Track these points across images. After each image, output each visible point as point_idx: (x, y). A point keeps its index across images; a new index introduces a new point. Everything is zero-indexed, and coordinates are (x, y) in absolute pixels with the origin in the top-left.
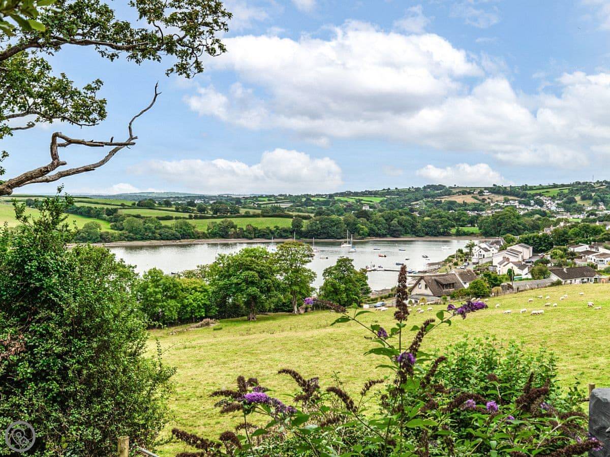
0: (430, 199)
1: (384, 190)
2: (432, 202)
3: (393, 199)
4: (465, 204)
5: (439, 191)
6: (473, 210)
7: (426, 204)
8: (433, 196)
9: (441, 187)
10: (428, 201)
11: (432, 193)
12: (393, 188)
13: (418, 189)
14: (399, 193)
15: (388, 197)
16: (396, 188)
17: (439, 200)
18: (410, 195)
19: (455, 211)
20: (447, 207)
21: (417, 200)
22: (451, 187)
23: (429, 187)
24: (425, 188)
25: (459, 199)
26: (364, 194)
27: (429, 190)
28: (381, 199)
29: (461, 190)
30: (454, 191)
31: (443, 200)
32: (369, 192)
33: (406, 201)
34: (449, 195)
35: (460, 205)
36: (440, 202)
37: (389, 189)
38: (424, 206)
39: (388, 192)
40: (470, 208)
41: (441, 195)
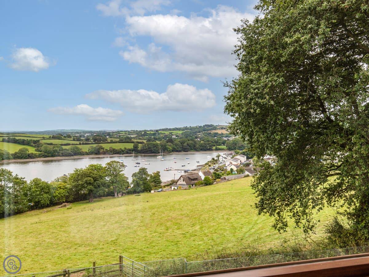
0: (206, 132)
1: (184, 127)
2: (207, 133)
3: (188, 132)
4: (222, 134)
5: (210, 128)
6: (226, 137)
7: (204, 134)
8: (208, 130)
9: (211, 126)
10: (205, 133)
11: (207, 129)
12: (188, 126)
13: (200, 127)
14: (191, 128)
15: (186, 131)
16: (190, 126)
17: (210, 132)
18: (196, 130)
19: (217, 137)
20: (213, 136)
21: (199, 132)
22: (216, 126)
23: (206, 125)
24: (204, 126)
25: (220, 132)
26: (174, 129)
27: (206, 127)
28: (182, 132)
29: (221, 127)
30: (218, 127)
31: (212, 132)
32: (177, 128)
33: (194, 133)
34: (215, 129)
35: (220, 135)
36: (210, 133)
37: (187, 127)
38: (203, 135)
39: (186, 128)
40: (224, 136)
41: (211, 130)
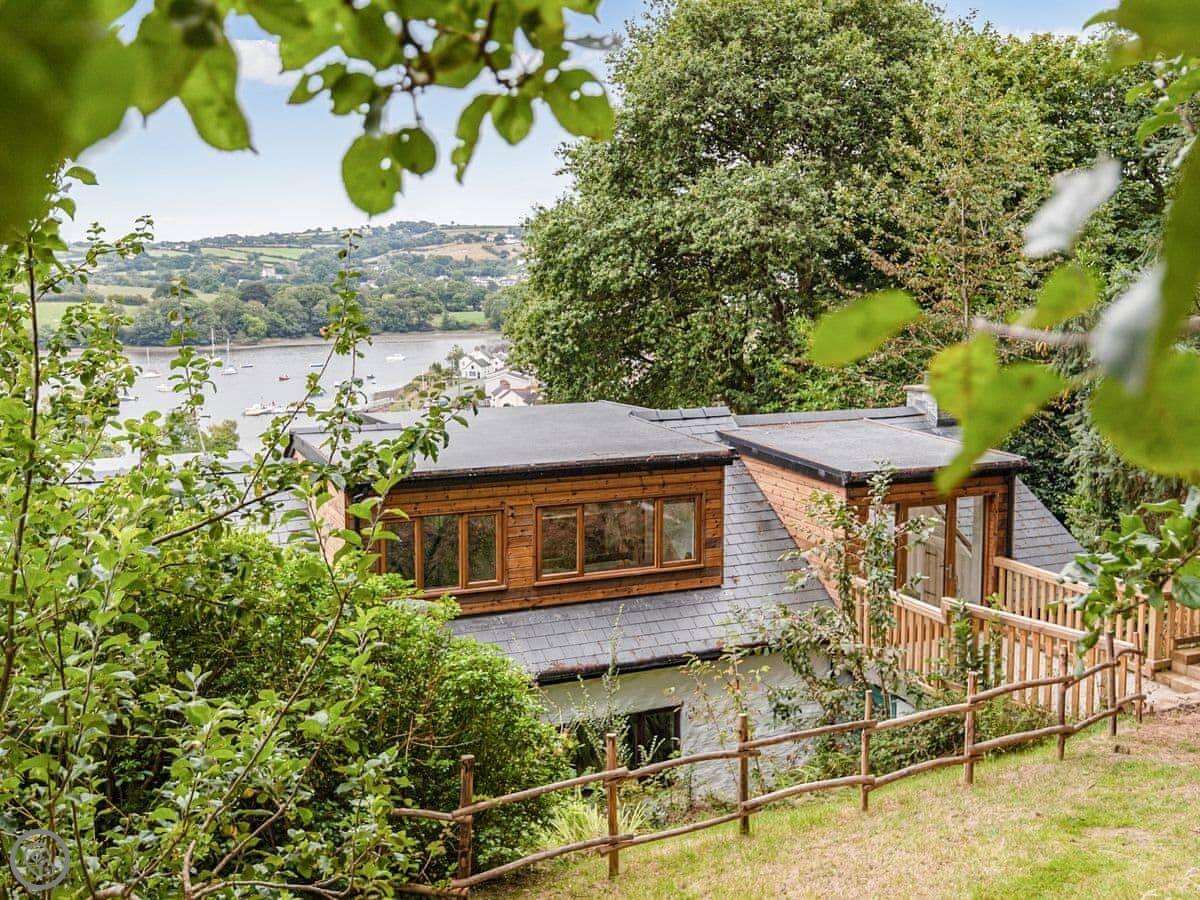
0: (401, 252)
1: (309, 231)
2: (405, 258)
3: (328, 251)
4: (469, 262)
5: (421, 236)
6: (484, 274)
7: (393, 263)
8: (408, 246)
9: (424, 226)
10: (397, 258)
11: (406, 239)
12: (327, 228)
13: (378, 231)
14: (339, 238)
15: (318, 246)
16: (335, 229)
17: (418, 254)
19: (449, 276)
20: (433, 269)
21: (375, 253)
22: (444, 227)
23: (402, 225)
24: (392, 227)
25: (457, 252)
26: (266, 241)
27: (400, 232)
28: (303, 252)
29: (463, 232)
30: (451, 234)
31: (426, 255)
32: (277, 235)
34: (440, 242)
35: (459, 265)
36: (419, 259)
37: (319, 230)
38: (390, 267)
39: (318, 236)
40: (478, 269)
41: (424, 243)
